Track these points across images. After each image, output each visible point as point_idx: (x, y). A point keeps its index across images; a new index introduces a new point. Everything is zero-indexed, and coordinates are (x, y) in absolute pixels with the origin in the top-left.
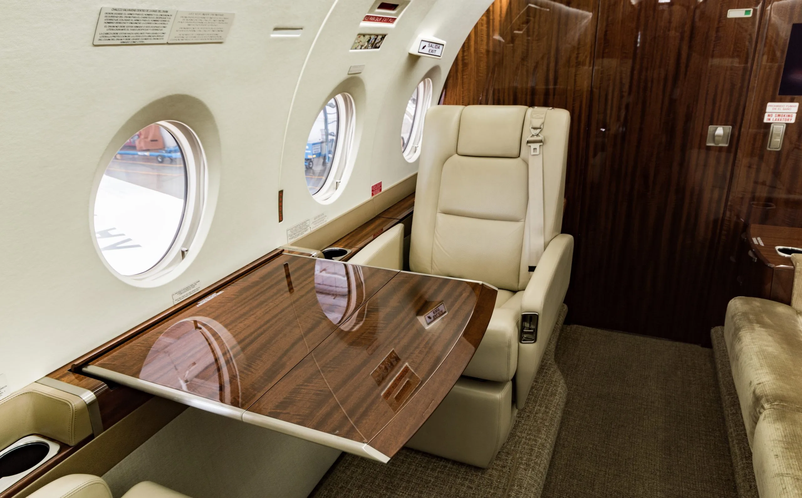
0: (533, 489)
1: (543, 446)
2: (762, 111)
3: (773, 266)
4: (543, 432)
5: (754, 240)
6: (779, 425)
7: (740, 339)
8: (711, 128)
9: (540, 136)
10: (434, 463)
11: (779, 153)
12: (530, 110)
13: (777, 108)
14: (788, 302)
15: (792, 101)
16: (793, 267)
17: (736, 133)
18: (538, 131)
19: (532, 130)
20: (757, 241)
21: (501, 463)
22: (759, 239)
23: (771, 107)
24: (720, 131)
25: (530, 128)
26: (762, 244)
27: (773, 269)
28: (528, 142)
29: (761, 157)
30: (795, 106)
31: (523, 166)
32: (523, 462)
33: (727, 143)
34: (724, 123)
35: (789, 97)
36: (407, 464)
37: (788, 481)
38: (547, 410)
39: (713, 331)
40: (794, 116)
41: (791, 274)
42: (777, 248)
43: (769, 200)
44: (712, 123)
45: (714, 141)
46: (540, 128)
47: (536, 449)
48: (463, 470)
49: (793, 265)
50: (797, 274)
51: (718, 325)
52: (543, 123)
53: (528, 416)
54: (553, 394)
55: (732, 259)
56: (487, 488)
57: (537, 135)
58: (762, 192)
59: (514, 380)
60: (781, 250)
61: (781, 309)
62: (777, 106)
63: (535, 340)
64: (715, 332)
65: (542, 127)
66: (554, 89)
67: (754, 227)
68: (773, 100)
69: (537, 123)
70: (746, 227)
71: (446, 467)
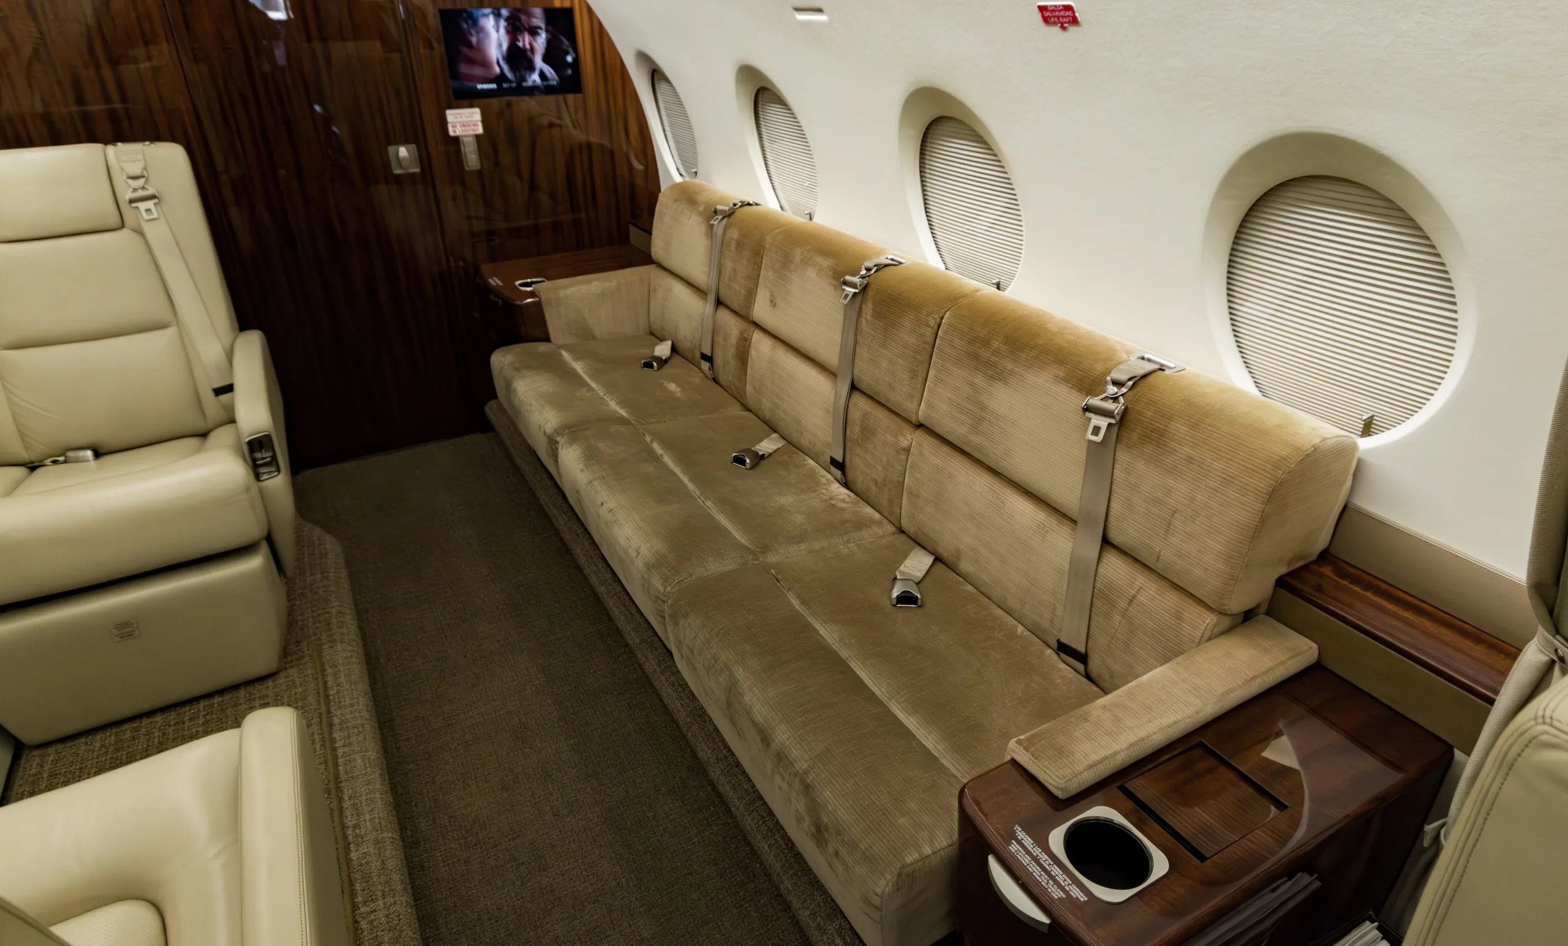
0: (354, 660)
1: (340, 612)
2: (444, 123)
3: (519, 303)
4: (333, 599)
5: (490, 280)
6: (575, 447)
7: (515, 391)
8: (391, 149)
9: (147, 189)
10: (190, 711)
11: (480, 173)
12: (111, 150)
13: (458, 116)
14: (547, 339)
15: (471, 106)
16: (537, 299)
17: (424, 154)
18: (141, 182)
19: (130, 182)
20: (495, 281)
21: (294, 657)
22: (495, 279)
23: (452, 115)
24: (403, 152)
25: (124, 178)
26: (500, 284)
27: (520, 307)
28: (131, 201)
29: (463, 184)
30: (477, 113)
31: (137, 239)
32: (324, 641)
33: (417, 168)
34: (405, 142)
35: (467, 102)
36: (142, 737)
37: (596, 483)
38: (326, 575)
39: (487, 409)
40: (480, 125)
41: (538, 306)
42: (517, 283)
43: (490, 233)
44: (389, 143)
45: (401, 167)
46: (143, 177)
47: (334, 620)
48: (242, 693)
49: (537, 297)
50: (544, 306)
51: (490, 400)
52: (145, 168)
53: (302, 593)
54: (324, 555)
55: (476, 315)
56: (291, 691)
57: (143, 188)
58: (480, 226)
59: (269, 539)
60: (522, 285)
61: (542, 347)
62: (458, 114)
63: (278, 470)
64: (490, 409)
65: (145, 174)
66: (127, 110)
67: (485, 268)
68: (451, 107)
69: (136, 169)
70: (477, 269)
71: (213, 704)
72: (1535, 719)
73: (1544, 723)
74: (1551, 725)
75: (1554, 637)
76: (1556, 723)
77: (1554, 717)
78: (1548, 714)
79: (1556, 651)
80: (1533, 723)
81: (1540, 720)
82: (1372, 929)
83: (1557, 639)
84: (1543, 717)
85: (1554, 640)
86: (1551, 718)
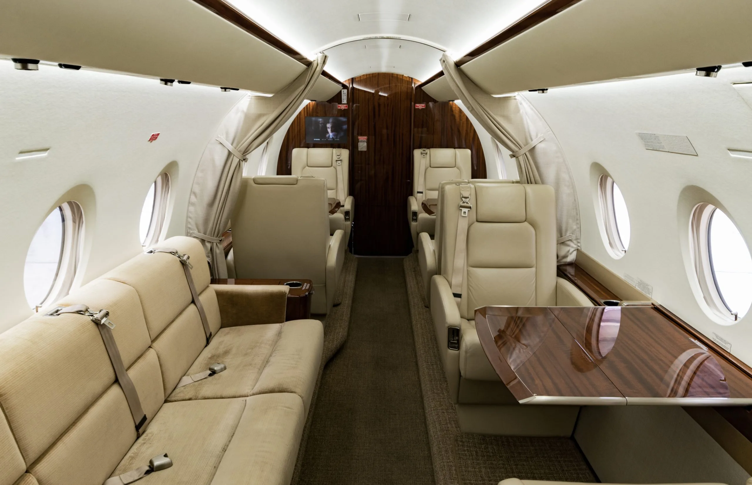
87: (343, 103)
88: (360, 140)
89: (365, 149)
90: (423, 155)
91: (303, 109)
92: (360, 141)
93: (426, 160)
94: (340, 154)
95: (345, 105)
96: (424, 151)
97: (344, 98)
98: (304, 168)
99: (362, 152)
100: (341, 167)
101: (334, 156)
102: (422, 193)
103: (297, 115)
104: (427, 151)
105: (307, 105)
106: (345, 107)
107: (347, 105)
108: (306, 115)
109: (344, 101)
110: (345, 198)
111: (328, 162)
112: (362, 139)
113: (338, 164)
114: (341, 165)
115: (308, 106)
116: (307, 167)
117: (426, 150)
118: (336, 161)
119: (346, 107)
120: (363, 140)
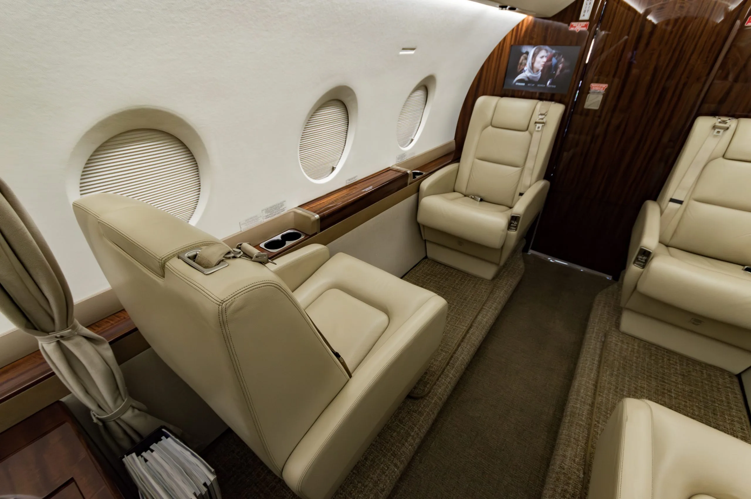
72: (219, 305)
73: (223, 304)
74: (225, 302)
75: (49, 335)
76: (224, 300)
77: (222, 300)
78: (220, 301)
79: (56, 337)
80: (220, 307)
81: (221, 304)
82: (127, 458)
83: (51, 335)
84: (220, 303)
85: (50, 335)
86: (222, 301)
87: (581, 18)
88: (592, 90)
89: (596, 107)
90: (717, 130)
91: (510, 32)
92: (593, 92)
93: (718, 143)
94: (547, 112)
95: (584, 24)
96: (724, 122)
97: (587, 9)
98: (486, 127)
99: (589, 110)
100: (539, 134)
101: (537, 112)
102: (681, 202)
103: (500, 43)
104: (732, 123)
105: (518, 25)
106: (582, 27)
107: (588, 23)
108: (512, 43)
109: (584, 15)
110: (530, 183)
111: (523, 123)
112: (597, 88)
113: (537, 129)
114: (542, 130)
115: (520, 27)
116: (490, 127)
117: (728, 121)
118: (536, 123)
119: (586, 26)
120: (598, 91)
